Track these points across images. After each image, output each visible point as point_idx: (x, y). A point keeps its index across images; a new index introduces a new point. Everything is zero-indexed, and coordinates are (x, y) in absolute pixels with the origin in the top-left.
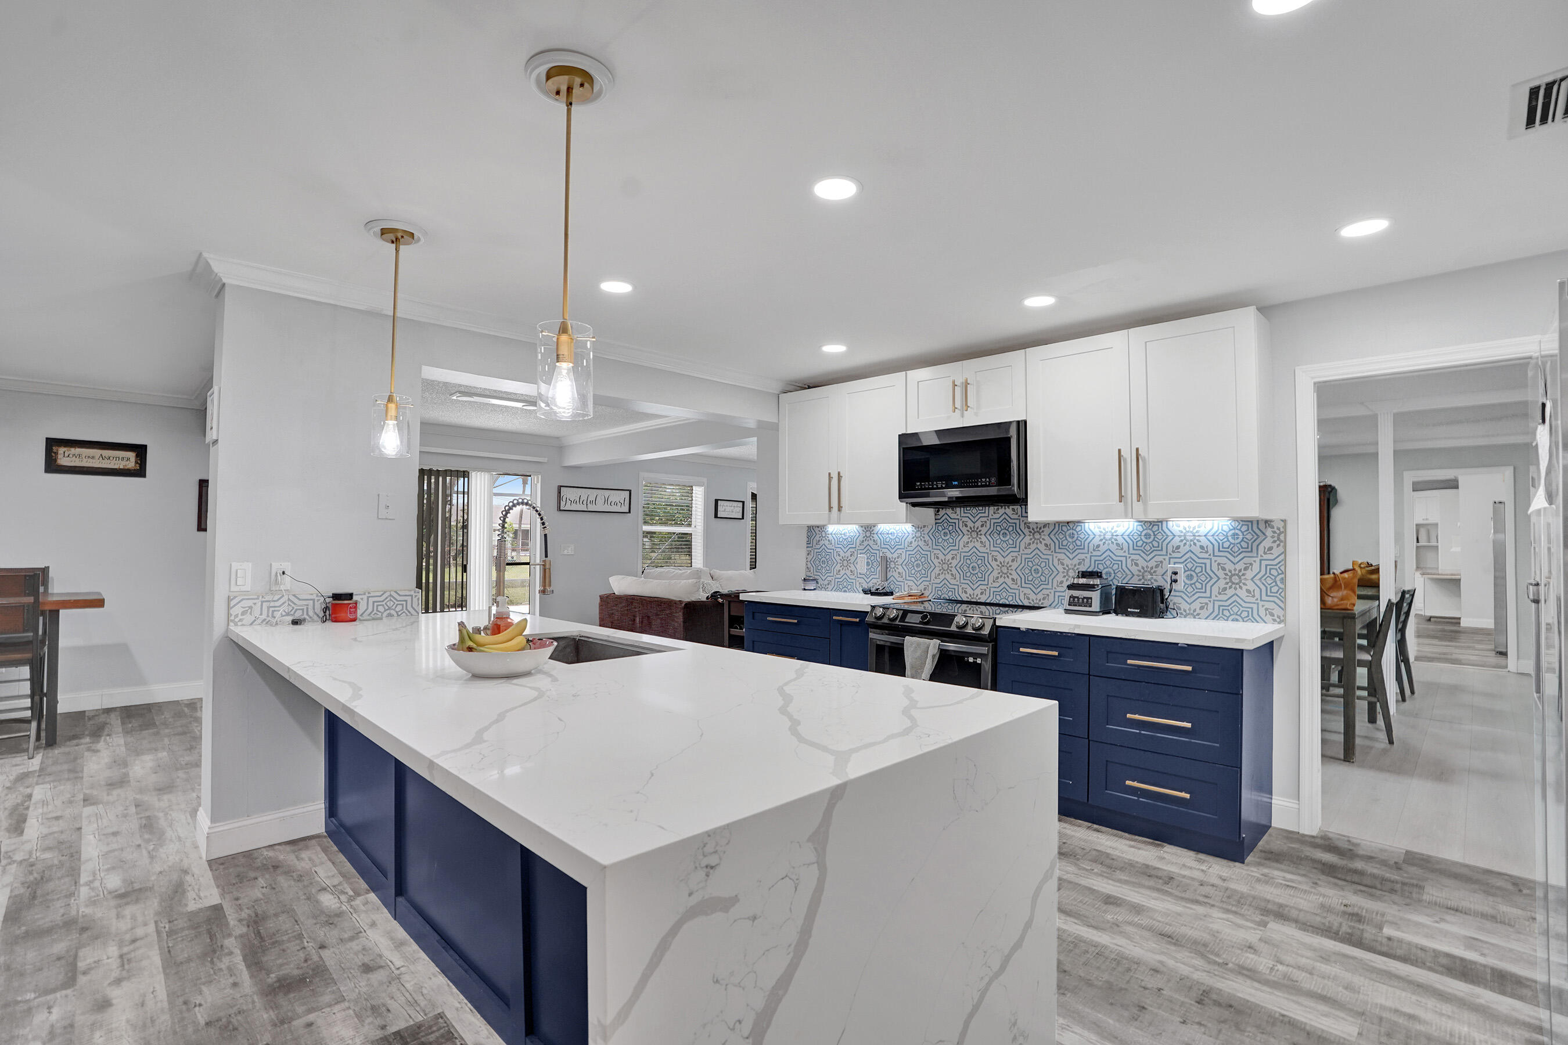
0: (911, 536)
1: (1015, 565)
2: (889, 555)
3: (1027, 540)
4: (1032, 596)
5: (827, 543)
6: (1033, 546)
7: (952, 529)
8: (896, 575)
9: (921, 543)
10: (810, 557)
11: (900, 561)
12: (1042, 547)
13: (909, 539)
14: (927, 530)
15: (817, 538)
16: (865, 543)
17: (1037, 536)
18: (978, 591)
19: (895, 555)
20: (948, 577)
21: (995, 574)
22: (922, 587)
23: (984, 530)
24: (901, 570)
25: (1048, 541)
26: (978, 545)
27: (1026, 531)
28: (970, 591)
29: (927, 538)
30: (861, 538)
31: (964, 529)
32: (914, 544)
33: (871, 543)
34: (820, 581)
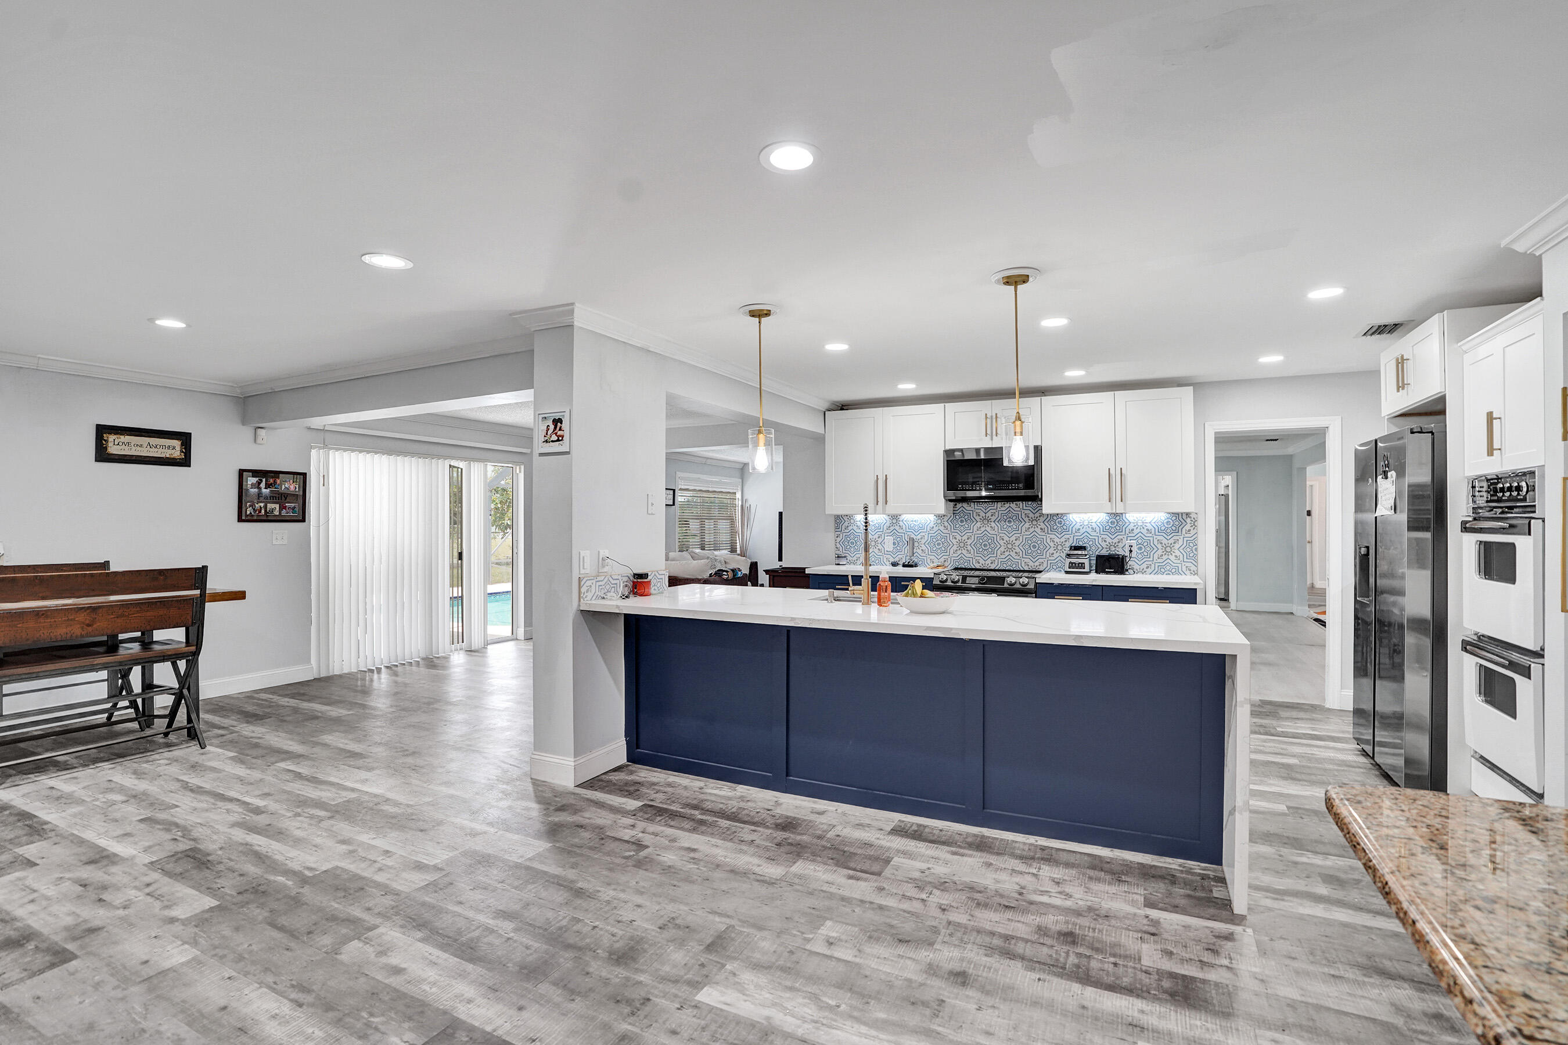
0: (932, 523)
1: (1017, 543)
2: (913, 536)
3: (1027, 525)
4: (1031, 564)
5: (855, 528)
6: (1032, 530)
7: (969, 518)
8: (920, 551)
9: (942, 528)
10: (839, 539)
11: (923, 541)
12: (1038, 530)
13: (932, 525)
14: (946, 519)
15: (846, 524)
16: (892, 528)
17: (1035, 523)
18: (989, 562)
19: (919, 537)
20: (965, 552)
21: (1002, 549)
22: (942, 560)
23: (993, 518)
24: (924, 548)
25: (1043, 526)
26: (988, 529)
27: (1026, 519)
28: (982, 561)
29: (946, 524)
30: (888, 524)
31: (978, 518)
32: (935, 529)
33: (897, 528)
34: (849, 558)
